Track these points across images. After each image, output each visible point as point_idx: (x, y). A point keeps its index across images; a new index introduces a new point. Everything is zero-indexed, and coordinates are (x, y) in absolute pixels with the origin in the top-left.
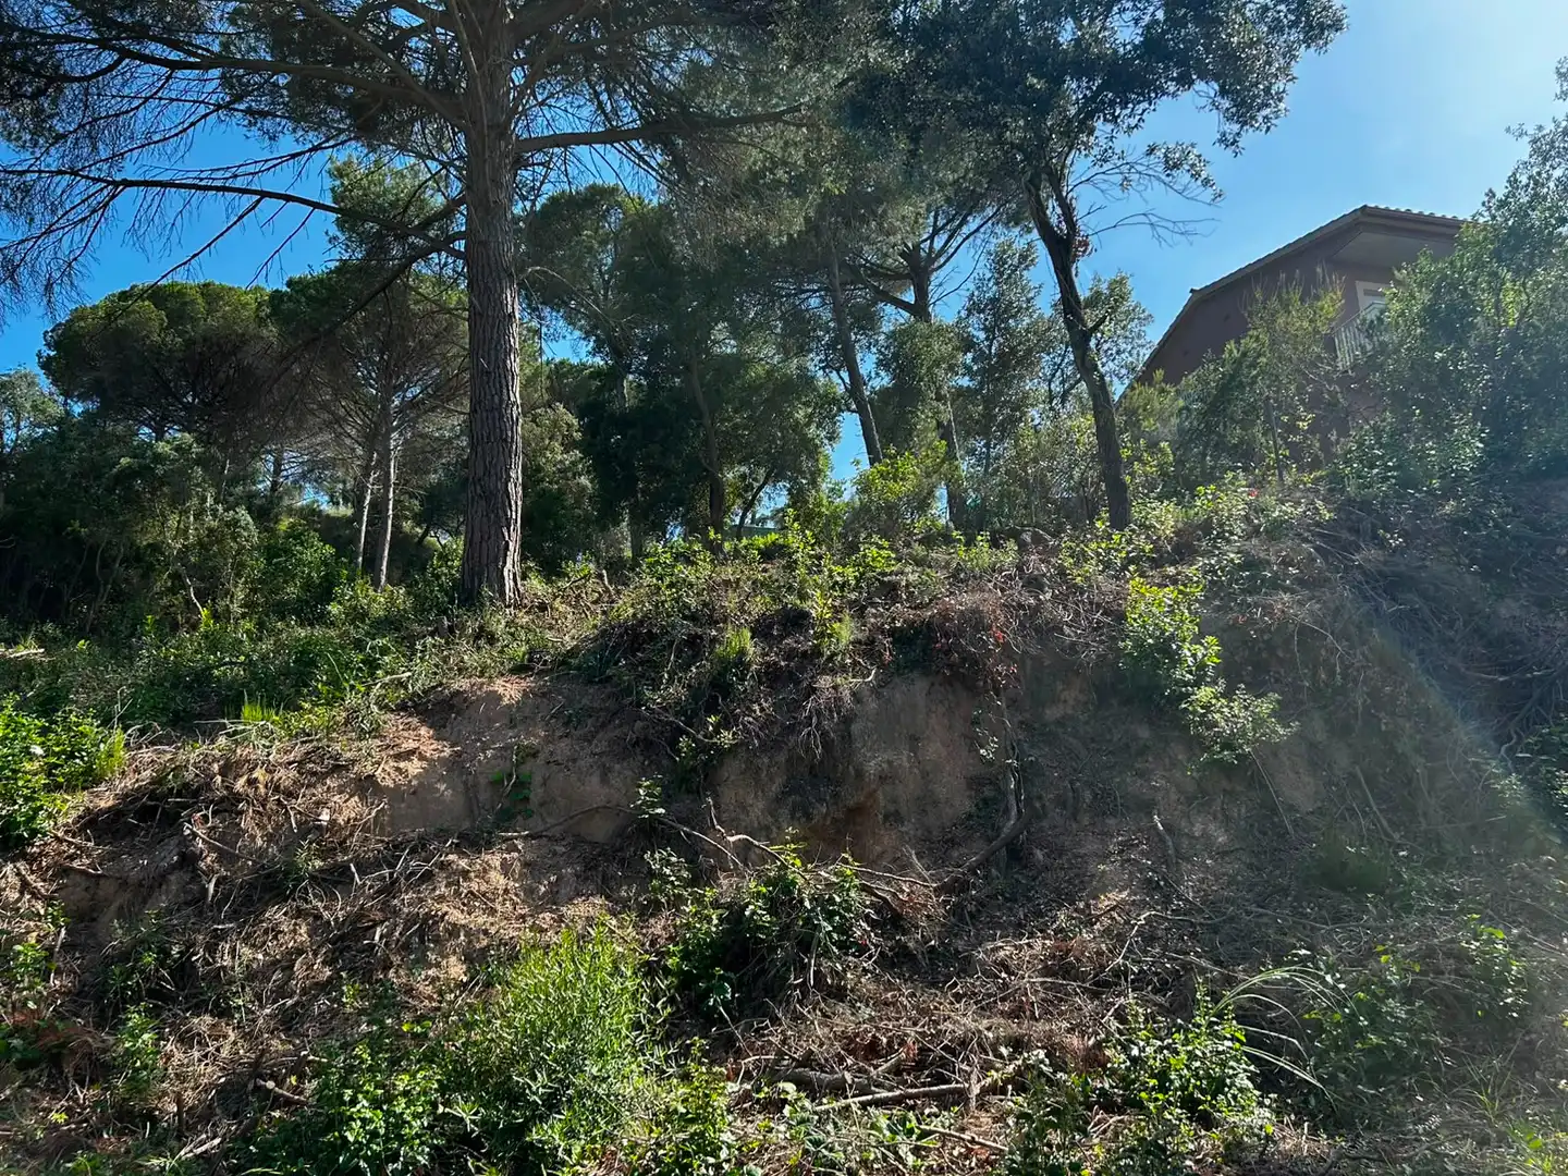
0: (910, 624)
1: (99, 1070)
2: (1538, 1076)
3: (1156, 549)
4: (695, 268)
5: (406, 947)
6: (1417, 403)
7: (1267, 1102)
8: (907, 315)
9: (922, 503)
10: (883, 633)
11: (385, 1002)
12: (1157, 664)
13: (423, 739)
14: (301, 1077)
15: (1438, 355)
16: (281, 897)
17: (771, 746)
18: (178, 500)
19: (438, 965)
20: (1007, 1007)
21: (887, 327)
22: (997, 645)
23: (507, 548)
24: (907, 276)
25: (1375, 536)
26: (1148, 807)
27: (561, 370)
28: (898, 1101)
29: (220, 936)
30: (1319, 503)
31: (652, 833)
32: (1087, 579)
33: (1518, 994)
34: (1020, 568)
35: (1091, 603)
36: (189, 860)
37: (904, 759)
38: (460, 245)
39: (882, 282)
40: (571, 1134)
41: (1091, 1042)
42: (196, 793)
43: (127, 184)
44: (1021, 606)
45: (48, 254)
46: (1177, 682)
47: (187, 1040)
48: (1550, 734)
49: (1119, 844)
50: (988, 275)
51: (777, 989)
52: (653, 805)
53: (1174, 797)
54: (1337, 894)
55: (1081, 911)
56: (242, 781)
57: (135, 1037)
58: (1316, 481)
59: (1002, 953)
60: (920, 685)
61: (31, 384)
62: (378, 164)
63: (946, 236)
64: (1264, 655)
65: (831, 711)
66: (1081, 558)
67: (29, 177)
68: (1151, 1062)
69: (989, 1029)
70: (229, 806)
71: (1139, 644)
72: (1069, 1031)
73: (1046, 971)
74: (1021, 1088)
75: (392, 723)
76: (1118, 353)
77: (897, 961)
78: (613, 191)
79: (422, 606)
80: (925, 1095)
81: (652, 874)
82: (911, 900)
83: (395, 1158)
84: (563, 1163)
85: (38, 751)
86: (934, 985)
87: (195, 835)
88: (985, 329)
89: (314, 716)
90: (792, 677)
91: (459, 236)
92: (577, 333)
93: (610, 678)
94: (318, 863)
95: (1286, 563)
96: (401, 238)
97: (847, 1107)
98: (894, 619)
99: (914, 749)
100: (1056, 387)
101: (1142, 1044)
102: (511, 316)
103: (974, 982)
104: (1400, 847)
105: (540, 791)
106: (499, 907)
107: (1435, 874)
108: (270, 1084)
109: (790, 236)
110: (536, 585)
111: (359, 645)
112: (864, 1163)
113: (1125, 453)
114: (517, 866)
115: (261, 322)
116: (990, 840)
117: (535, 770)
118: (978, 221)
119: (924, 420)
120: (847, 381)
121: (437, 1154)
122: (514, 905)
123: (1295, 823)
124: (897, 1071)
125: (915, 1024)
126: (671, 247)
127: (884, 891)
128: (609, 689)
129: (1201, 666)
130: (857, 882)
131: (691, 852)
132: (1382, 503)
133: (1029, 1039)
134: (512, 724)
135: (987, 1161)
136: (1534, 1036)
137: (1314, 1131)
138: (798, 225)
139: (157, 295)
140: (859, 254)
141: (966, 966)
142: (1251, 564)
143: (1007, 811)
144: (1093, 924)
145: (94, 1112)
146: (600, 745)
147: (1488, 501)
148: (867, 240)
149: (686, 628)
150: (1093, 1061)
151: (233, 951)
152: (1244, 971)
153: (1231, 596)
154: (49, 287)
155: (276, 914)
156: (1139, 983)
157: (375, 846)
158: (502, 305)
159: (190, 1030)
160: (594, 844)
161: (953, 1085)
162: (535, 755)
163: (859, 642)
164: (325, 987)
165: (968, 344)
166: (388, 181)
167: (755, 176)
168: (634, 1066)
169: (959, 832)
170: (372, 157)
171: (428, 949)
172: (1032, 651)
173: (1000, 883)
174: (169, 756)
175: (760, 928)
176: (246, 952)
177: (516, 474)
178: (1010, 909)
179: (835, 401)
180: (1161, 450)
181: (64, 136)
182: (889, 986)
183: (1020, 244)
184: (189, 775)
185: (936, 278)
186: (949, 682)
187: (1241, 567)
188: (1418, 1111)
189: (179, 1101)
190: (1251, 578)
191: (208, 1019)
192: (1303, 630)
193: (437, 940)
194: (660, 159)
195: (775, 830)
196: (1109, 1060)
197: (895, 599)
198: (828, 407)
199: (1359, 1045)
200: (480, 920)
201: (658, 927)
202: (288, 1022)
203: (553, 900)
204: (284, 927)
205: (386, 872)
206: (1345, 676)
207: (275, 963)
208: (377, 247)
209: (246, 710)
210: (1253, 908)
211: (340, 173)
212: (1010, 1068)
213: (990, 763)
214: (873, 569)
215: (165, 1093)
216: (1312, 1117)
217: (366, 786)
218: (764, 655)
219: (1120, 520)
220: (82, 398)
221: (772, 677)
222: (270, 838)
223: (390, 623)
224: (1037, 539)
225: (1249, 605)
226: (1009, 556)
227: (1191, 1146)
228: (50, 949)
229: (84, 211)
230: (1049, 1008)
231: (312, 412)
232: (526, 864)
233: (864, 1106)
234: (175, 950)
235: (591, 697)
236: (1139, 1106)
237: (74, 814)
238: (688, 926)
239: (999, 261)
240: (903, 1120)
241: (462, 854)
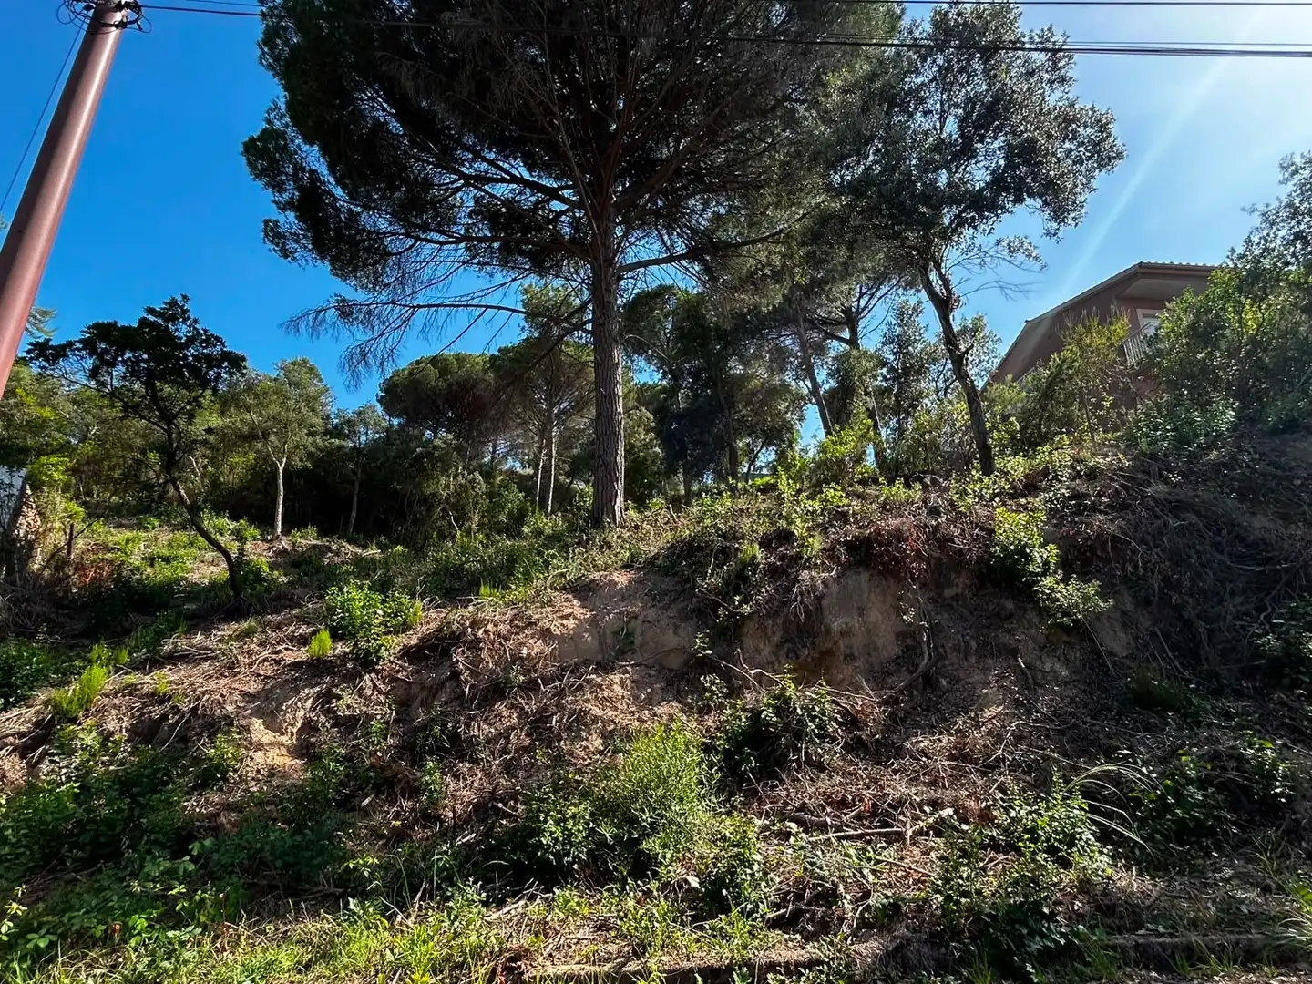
0: (857, 538)
1: (413, 792)
2: (1303, 844)
3: (1013, 488)
4: (717, 328)
5: (569, 729)
6: (1185, 386)
7: (1105, 851)
8: (844, 345)
9: (858, 459)
10: (839, 543)
11: (559, 760)
12: (1016, 562)
13: (575, 608)
14: (516, 801)
15: (1199, 356)
16: (503, 697)
17: (774, 614)
18: (445, 471)
19: (587, 739)
20: (927, 779)
21: (833, 353)
22: (912, 551)
23: (616, 495)
24: (845, 323)
25: (1161, 475)
26: (1014, 653)
27: (643, 388)
28: (860, 837)
29: (472, 718)
30: (1121, 456)
31: (705, 666)
32: (969, 508)
33: (1284, 786)
34: (924, 502)
35: (972, 523)
36: (456, 675)
37: (856, 622)
38: (589, 327)
39: (828, 328)
40: (665, 846)
41: (983, 805)
42: (458, 637)
43: (419, 307)
44: (926, 526)
45: (382, 346)
46: (1031, 573)
47: (456, 776)
48: (1296, 607)
49: (996, 675)
50: (894, 322)
51: (782, 762)
52: (705, 649)
53: (1031, 645)
54: (1146, 712)
55: (973, 719)
56: (481, 631)
57: (431, 775)
58: (1117, 439)
59: (922, 745)
60: (865, 576)
61: (374, 411)
62: (546, 285)
63: (867, 299)
64: (1088, 554)
65: (809, 592)
66: (963, 494)
67: (371, 307)
68: (1024, 821)
69: (916, 794)
70: (475, 645)
71: (1004, 549)
72: (967, 796)
73: (951, 758)
74: (938, 834)
75: (558, 597)
76: (980, 362)
77: (855, 747)
78: (672, 287)
79: (572, 528)
80: (879, 834)
81: (706, 690)
82: (863, 709)
83: (568, 854)
84: (661, 863)
85: (380, 612)
86: (879, 763)
87: (458, 661)
88: (894, 354)
89: (517, 592)
90: (785, 572)
91: (589, 321)
92: (653, 368)
93: (676, 573)
94: (522, 678)
95: (1100, 495)
96: (558, 324)
97: (829, 839)
98: (846, 535)
99: (861, 615)
100: (941, 385)
101: (1017, 809)
102: (618, 363)
103: (906, 761)
104: (1189, 681)
105: (640, 638)
106: (620, 707)
107: (1217, 700)
108: (500, 805)
109: (774, 306)
110: (633, 514)
111: (540, 554)
112: (842, 878)
113: (988, 425)
114: (628, 682)
115: (485, 372)
116: (911, 673)
117: (637, 626)
118: (887, 288)
119: (858, 406)
120: (810, 386)
121: (590, 852)
122: (628, 705)
123: (1114, 664)
124: (859, 817)
125: (869, 788)
126: (704, 316)
127: (845, 703)
128: (677, 579)
129: (1046, 563)
130: (829, 698)
131: (727, 676)
132: (1165, 455)
133: (942, 802)
134: (624, 599)
135: (919, 881)
136: (1299, 816)
137: (1140, 874)
138: (779, 300)
139: (434, 361)
140: (815, 312)
141: (900, 752)
142: (1076, 496)
143: (922, 654)
144: (980, 727)
145: (410, 814)
146: (673, 612)
147: (1240, 449)
148: (820, 306)
149: (719, 543)
150: (986, 818)
151: (479, 727)
152: (1085, 762)
153: (1064, 517)
154: (382, 364)
155: (500, 706)
156: (1014, 766)
157: (552, 669)
158: (613, 359)
159: (458, 770)
160: (671, 670)
161: (895, 829)
162: (636, 617)
163: (824, 549)
164: (528, 749)
165: (883, 364)
166: (551, 294)
167: (753, 274)
168: (700, 807)
169: (892, 667)
170: (543, 282)
171: (581, 730)
172: (935, 554)
173: (918, 700)
174: (443, 615)
175: (771, 725)
176: (486, 727)
177: (621, 451)
178: (926, 716)
179: (802, 398)
180: (1012, 423)
181: (388, 285)
182: (851, 763)
183: (912, 302)
184: (455, 627)
185: (861, 324)
186: (880, 573)
187: (1070, 498)
188: (1215, 863)
189: (454, 811)
190: (1078, 505)
191: (467, 764)
192: (1114, 537)
193: (586, 724)
194: (697, 268)
195: (777, 664)
196: (996, 818)
197: (846, 522)
198: (798, 402)
199: (1169, 817)
200: (610, 714)
201: (710, 721)
202: (508, 768)
203: (649, 703)
204: (504, 714)
205: (557, 684)
206: (1145, 569)
207: (500, 734)
208: (545, 329)
209: (482, 590)
210: (1088, 719)
211: (526, 291)
212: (931, 820)
213: (910, 624)
214: (832, 503)
215: (446, 806)
216: (1138, 863)
217: (545, 634)
218: (766, 558)
219: (988, 469)
220: (397, 416)
221: (773, 572)
222: (496, 663)
223: (555, 539)
224: (934, 482)
225: (1076, 523)
226: (916, 493)
227: (1055, 880)
228: (387, 723)
229: (399, 322)
230: (955, 781)
231: (511, 419)
232: (633, 681)
233: (839, 839)
234: (450, 725)
235: (667, 583)
236: (1018, 850)
237: (398, 648)
238: (727, 721)
239: (901, 314)
240: (865, 851)
241: (598, 675)
